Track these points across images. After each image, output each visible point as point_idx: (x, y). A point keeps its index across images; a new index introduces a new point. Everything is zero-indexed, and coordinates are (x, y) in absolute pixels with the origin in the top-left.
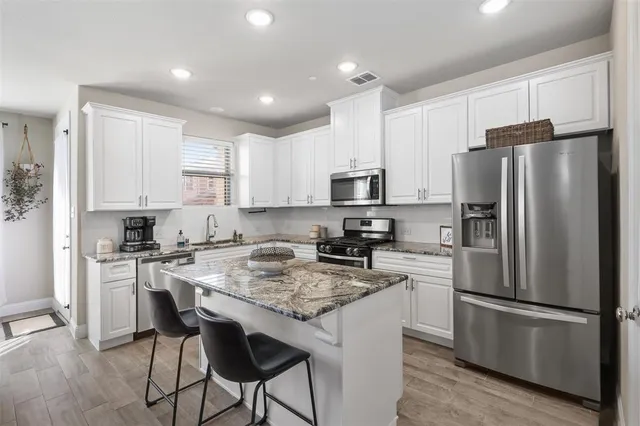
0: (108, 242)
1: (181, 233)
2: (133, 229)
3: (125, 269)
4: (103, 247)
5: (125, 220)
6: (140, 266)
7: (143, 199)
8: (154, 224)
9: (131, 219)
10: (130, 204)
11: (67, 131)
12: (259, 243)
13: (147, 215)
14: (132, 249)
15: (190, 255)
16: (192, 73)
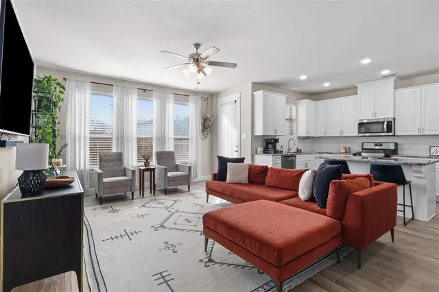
0: (262, 149)
1: (282, 146)
2: (271, 144)
3: (279, 159)
4: (260, 151)
5: (267, 140)
7: (276, 131)
8: (278, 142)
9: (271, 139)
11: (236, 101)
15: (295, 156)
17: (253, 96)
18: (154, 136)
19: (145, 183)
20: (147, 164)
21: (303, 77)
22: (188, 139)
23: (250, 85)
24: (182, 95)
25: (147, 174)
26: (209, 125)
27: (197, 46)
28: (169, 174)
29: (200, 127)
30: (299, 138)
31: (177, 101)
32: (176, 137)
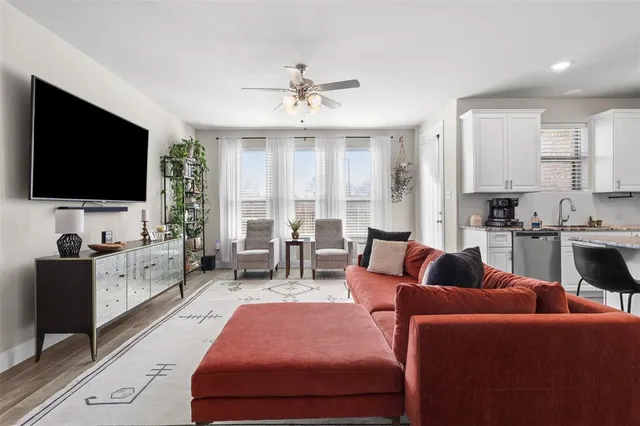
0: (479, 218)
1: (535, 214)
2: (499, 208)
3: (504, 239)
4: (476, 221)
5: (491, 202)
6: (516, 238)
7: (509, 183)
8: (517, 205)
9: (498, 200)
10: (497, 187)
11: (438, 136)
12: (634, 230)
13: (512, 197)
14: (499, 224)
15: (556, 234)
16: (573, 62)
17: (460, 122)
18: (317, 198)
19: (305, 261)
20: (295, 235)
21: (561, 66)
22: (369, 201)
23: (454, 103)
24: (358, 138)
25: (294, 250)
26: (403, 180)
27: (301, 67)
28: (318, 252)
29: (389, 182)
30: (599, 196)
31: (350, 147)
32: (349, 199)
